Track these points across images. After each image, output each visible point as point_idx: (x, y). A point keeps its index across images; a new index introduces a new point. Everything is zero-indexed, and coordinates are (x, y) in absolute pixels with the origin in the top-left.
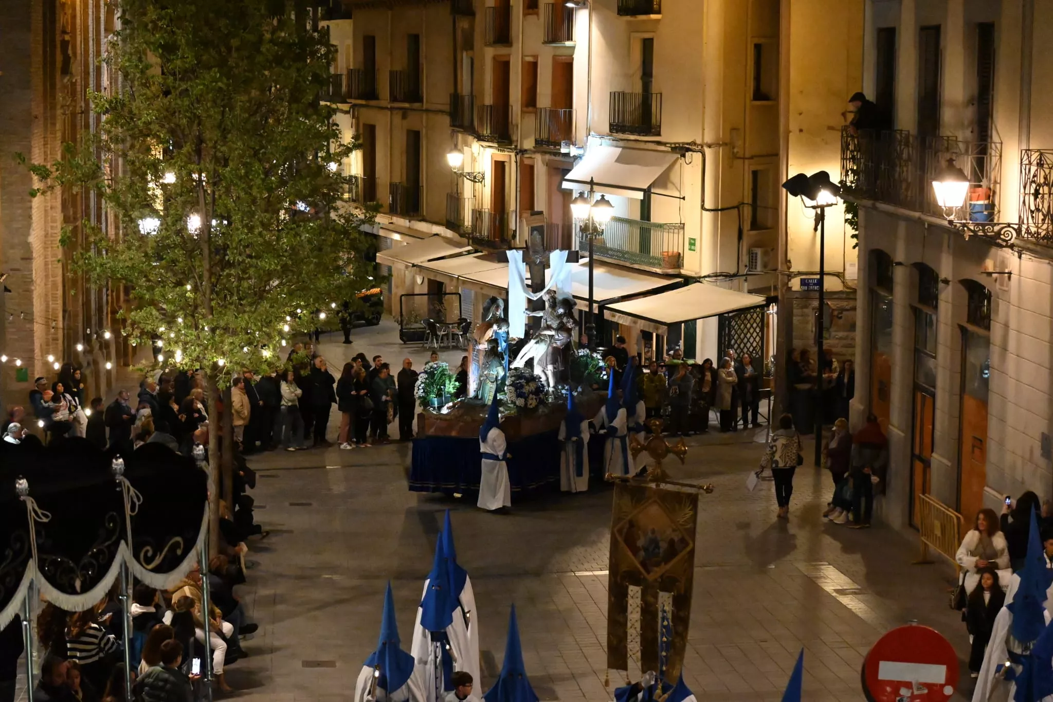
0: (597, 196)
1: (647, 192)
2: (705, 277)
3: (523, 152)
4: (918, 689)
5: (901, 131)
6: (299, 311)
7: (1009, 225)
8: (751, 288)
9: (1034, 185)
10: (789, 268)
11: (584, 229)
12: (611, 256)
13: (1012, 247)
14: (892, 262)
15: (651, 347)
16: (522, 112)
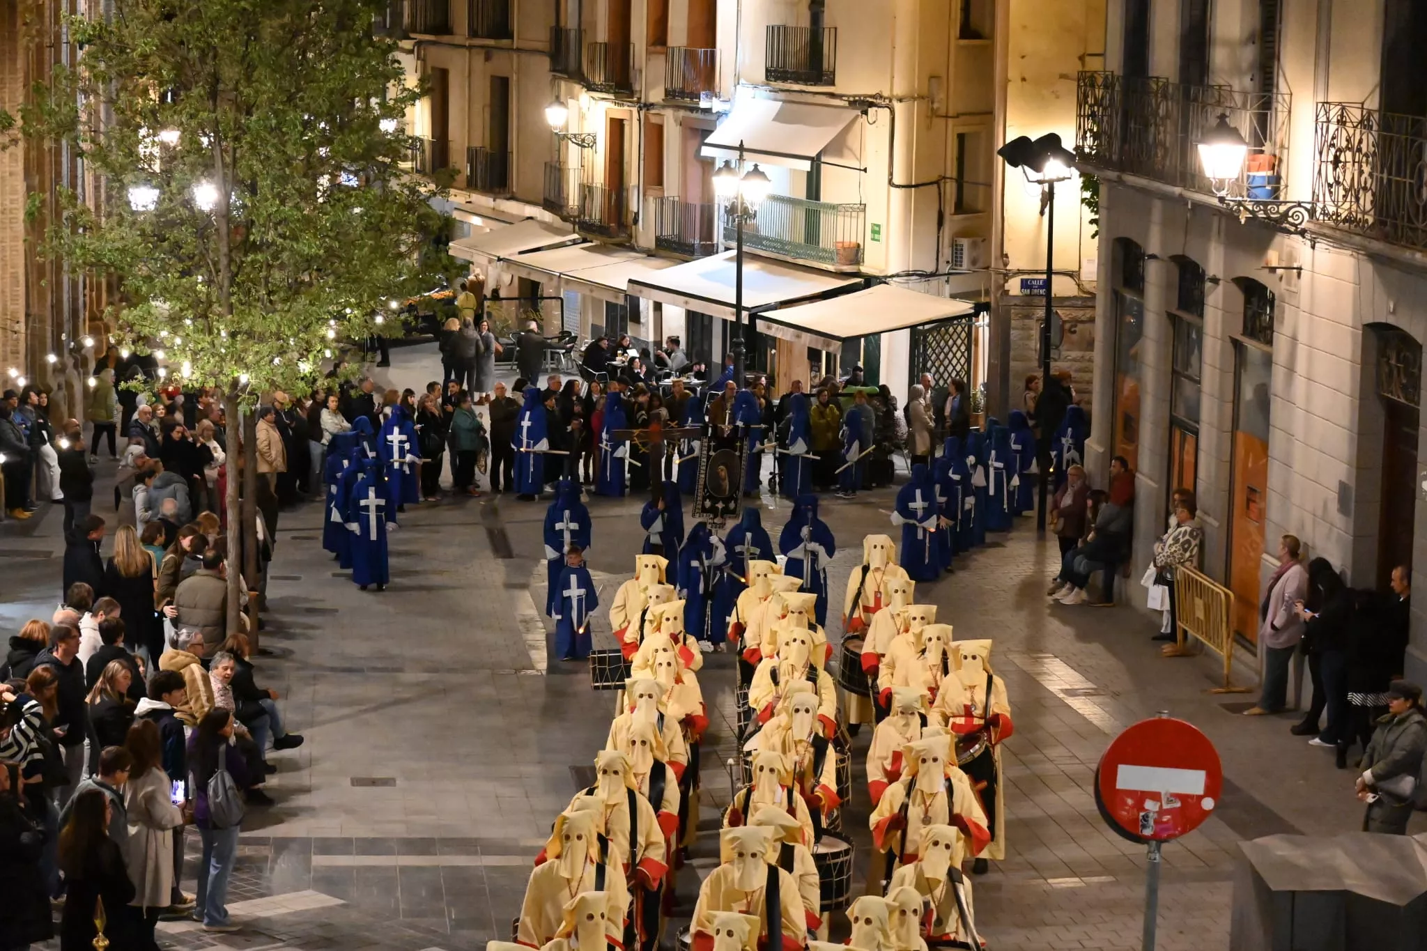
0: (748, 166)
1: (816, 162)
2: (893, 276)
3: (649, 106)
4: (1169, 801)
5: (1157, 78)
6: (348, 311)
7: (1299, 204)
8: (954, 292)
9: (1333, 150)
10: (1006, 265)
11: (731, 211)
12: (766, 248)
13: (1302, 233)
14: (1144, 255)
15: (819, 370)
16: (648, 53)
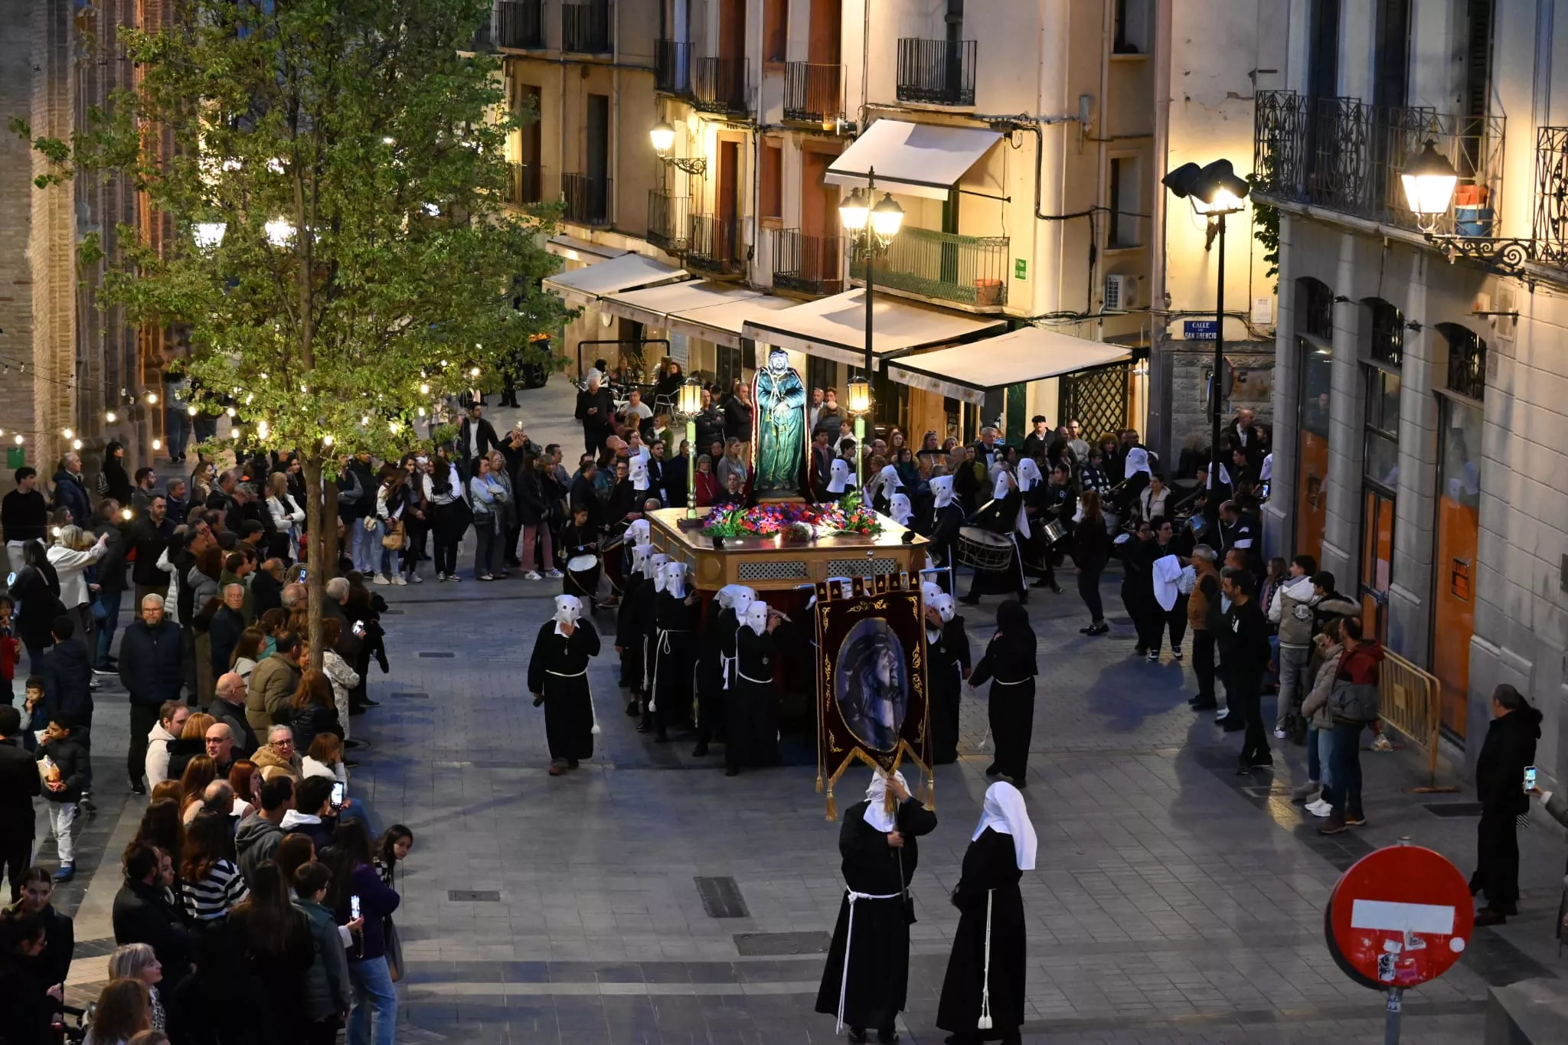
0: (879, 195)
1: (954, 190)
2: (1039, 318)
3: (765, 128)
4: (1412, 942)
5: (1348, 98)
7: (1516, 242)
8: (1108, 335)
9: (1557, 182)
10: (1168, 305)
11: (858, 245)
12: (899, 286)
13: (1520, 274)
14: (1332, 297)
15: (957, 422)
16: (764, 70)
